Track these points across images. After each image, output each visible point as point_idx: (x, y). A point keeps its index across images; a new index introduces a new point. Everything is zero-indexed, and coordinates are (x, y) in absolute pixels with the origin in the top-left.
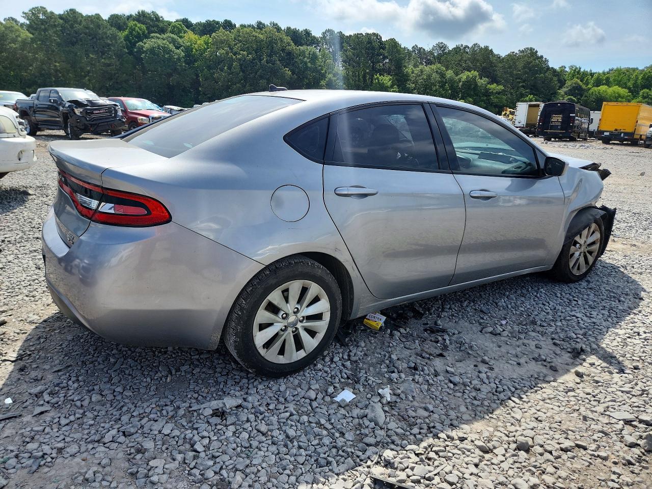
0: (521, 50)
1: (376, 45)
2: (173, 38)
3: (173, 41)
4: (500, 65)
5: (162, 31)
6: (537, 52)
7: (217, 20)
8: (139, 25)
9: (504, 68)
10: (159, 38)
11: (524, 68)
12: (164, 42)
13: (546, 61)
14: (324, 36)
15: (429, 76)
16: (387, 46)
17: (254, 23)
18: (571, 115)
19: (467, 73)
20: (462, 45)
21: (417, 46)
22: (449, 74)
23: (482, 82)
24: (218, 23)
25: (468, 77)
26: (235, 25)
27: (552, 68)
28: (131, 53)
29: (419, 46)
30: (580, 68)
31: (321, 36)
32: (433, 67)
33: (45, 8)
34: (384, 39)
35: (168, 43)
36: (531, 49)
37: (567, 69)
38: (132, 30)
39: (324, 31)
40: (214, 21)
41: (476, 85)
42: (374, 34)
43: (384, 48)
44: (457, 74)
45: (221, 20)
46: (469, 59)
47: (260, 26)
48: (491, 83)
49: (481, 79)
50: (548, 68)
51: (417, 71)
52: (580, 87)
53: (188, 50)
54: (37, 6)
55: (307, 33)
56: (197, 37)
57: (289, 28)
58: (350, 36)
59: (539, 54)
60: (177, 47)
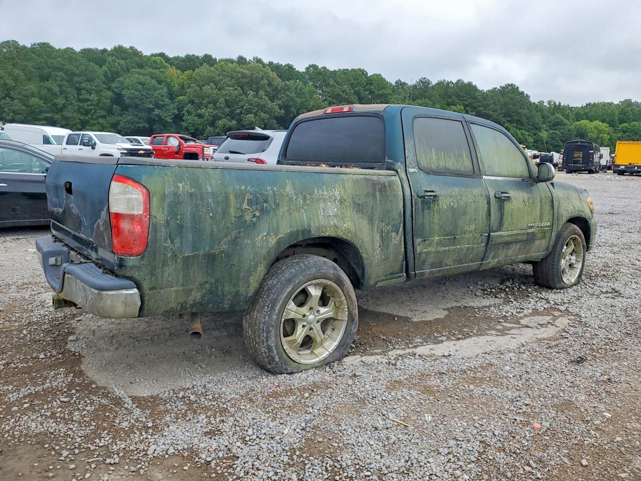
1: (363, 80)
2: (154, 73)
3: (155, 77)
5: (141, 66)
6: (518, 88)
7: (196, 54)
8: (117, 61)
10: (140, 74)
12: (146, 77)
13: (528, 96)
14: (308, 71)
16: (373, 82)
17: (235, 57)
18: (590, 152)
20: (444, 80)
21: (400, 81)
24: (197, 57)
26: (216, 60)
27: (534, 103)
29: (402, 81)
30: (560, 104)
31: (304, 71)
33: (17, 42)
34: (369, 75)
35: (151, 79)
36: (512, 85)
37: (546, 104)
38: (110, 66)
39: (308, 66)
40: (193, 55)
42: (360, 70)
43: (370, 84)
45: (201, 54)
46: (454, 94)
47: (241, 60)
50: (530, 104)
52: (562, 121)
53: (170, 85)
54: (7, 40)
55: (290, 68)
56: (179, 71)
57: (271, 63)
58: (335, 71)
59: (521, 90)
60: (160, 82)
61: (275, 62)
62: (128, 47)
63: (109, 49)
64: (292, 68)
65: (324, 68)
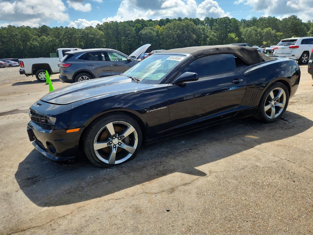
0: (289, 17)
1: (228, 22)
2: (152, 28)
3: (152, 30)
4: (281, 24)
5: (146, 26)
6: (296, 17)
8: (139, 25)
9: (282, 25)
11: (291, 24)
13: (301, 20)
15: (251, 32)
16: (232, 22)
17: (177, 18)
19: (266, 29)
20: (263, 17)
21: (243, 19)
22: (259, 30)
23: (273, 32)
24: (164, 20)
25: (267, 30)
26: (170, 20)
28: (137, 35)
29: (244, 19)
32: (252, 28)
34: (230, 19)
36: (294, 16)
38: (136, 27)
40: (162, 19)
41: (271, 34)
42: (226, 17)
43: (231, 23)
44: (262, 30)
46: (267, 23)
47: (180, 19)
48: (277, 32)
49: (273, 31)
50: (302, 23)
51: (245, 30)
53: (157, 32)
55: (198, 20)
56: (159, 26)
57: (191, 19)
58: (216, 19)
59: (298, 18)
60: (154, 31)
61: (192, 18)
62: (141, 19)
63: (133, 20)
64: (199, 20)
65: (212, 18)
